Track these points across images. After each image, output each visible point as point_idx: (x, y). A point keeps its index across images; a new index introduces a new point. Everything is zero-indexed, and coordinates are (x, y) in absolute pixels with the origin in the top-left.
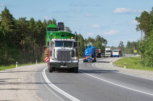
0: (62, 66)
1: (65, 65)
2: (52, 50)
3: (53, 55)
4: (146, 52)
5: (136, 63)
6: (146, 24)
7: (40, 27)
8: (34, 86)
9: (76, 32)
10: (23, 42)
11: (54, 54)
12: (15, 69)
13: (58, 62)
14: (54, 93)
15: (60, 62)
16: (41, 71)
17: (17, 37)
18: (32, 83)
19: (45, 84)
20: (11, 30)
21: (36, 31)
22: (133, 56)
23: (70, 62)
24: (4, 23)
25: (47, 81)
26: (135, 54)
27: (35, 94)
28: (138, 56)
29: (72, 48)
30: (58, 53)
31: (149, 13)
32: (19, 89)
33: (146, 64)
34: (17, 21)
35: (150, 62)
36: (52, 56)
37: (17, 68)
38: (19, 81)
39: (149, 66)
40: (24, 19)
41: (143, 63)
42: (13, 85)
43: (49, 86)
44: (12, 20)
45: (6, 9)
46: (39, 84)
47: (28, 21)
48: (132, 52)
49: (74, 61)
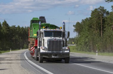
0: (53, 57)
1: (56, 55)
2: (41, 40)
3: (42, 44)
4: (79, 43)
5: (73, 49)
6: (79, 29)
7: (23, 30)
8: (20, 61)
9: (64, 22)
10: (14, 38)
11: (44, 44)
12: (10, 52)
13: (49, 52)
14: (30, 65)
15: (50, 52)
16: (24, 53)
17: (11, 35)
18: (19, 60)
19: (25, 60)
20: (8, 32)
21: (20, 33)
22: (72, 45)
23: (62, 52)
24: (4, 29)
25: (27, 58)
26: (73, 44)
27: (20, 65)
28: (74, 45)
29: (61, 38)
30: (48, 43)
31: (80, 23)
32: (12, 63)
33: (79, 49)
34: (11, 27)
35: (81, 48)
36: (41, 46)
37: (11, 52)
38: (12, 59)
39: (80, 50)
40: (14, 26)
41: (77, 49)
42: (9, 61)
43: (28, 62)
44: (8, 27)
45: (5, 21)
46: (22, 61)
47: (16, 27)
48: (72, 43)
49: (66, 52)
